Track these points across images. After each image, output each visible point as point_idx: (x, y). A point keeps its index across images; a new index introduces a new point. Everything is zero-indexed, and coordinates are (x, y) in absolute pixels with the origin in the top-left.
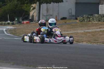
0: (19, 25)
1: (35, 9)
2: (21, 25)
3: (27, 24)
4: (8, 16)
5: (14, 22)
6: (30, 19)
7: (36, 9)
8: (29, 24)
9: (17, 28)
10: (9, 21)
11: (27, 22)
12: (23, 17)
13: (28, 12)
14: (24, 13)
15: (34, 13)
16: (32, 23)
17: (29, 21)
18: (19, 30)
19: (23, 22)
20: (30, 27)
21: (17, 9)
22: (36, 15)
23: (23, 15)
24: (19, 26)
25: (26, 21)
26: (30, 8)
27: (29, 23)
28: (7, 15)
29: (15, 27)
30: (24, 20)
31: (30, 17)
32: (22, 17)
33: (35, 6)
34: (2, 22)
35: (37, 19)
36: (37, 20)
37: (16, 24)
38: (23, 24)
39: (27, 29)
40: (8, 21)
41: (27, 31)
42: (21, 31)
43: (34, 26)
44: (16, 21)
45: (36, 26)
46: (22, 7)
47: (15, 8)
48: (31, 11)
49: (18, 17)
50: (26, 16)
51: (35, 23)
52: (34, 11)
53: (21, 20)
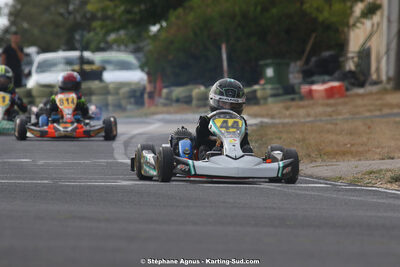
0: (287, 108)
1: (379, 13)
2: (293, 103)
3: (332, 101)
4: (224, 56)
5: (256, 87)
6: (350, 72)
7: (382, 16)
8: (341, 100)
9: (274, 125)
11: (332, 88)
12: (307, 61)
13: (337, 31)
14: (314, 35)
15: (374, 39)
16: (358, 96)
17: (346, 83)
18: (284, 136)
19: (311, 91)
20: (346, 120)
21: (274, 11)
22: (383, 49)
23: (308, 48)
24: (288, 113)
25: (324, 82)
26: (351, 8)
27: (342, 96)
28: (220, 49)
29: (262, 116)
30: (315, 78)
31: (347, 59)
32: (300, 59)
34: (189, 87)
35: (387, 72)
36: (389, 79)
37: (265, 99)
38: (306, 103)
39: (329, 126)
41: (332, 142)
42: (299, 142)
43: (370, 111)
44: (269, 81)
45: (380, 110)
46: (302, 4)
47: (265, 9)
48: (354, 25)
49: (282, 60)
50: (326, 54)
51: (377, 93)
52: (373, 25)
53: (296, 75)
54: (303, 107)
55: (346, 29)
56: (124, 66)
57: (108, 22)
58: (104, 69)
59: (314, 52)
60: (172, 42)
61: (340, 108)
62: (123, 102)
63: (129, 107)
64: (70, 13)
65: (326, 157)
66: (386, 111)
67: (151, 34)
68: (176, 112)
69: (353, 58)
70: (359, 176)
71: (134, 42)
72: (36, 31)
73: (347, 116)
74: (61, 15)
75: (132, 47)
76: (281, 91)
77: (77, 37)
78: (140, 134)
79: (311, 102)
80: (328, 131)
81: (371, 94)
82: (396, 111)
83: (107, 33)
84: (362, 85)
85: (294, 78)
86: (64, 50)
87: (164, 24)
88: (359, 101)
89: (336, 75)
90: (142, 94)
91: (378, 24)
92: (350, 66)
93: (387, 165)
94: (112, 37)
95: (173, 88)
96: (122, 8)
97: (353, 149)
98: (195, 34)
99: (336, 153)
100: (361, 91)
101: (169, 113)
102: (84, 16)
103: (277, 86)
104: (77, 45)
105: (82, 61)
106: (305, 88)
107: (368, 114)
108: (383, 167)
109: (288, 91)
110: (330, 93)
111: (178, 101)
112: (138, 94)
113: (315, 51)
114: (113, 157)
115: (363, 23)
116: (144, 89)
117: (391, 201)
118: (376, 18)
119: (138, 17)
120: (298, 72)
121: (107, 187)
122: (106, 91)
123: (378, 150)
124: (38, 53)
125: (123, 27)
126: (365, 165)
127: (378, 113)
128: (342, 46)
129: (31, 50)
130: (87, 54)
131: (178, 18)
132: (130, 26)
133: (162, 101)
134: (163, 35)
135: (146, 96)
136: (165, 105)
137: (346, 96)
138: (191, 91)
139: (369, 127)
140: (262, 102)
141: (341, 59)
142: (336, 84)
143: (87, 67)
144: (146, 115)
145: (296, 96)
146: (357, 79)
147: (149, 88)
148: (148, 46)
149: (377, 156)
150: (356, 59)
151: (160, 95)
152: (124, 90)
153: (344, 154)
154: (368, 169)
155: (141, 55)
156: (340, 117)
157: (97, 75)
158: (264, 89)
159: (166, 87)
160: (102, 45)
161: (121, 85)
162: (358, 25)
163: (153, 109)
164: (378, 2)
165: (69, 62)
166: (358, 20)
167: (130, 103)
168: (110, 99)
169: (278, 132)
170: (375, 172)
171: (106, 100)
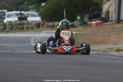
0: (84, 29)
2: (86, 27)
3: (98, 27)
4: (65, 13)
5: (74, 22)
6: (103, 18)
9: (80, 34)
12: (90, 14)
13: (99, 5)
14: (92, 7)
15: (111, 7)
16: (106, 25)
17: (102, 21)
18: (83, 37)
19: (91, 24)
20: (102, 32)
22: (113, 11)
23: (90, 10)
24: (84, 30)
25: (95, 21)
27: (101, 25)
28: (63, 11)
29: (76, 31)
30: (93, 20)
31: (102, 14)
32: (88, 14)
35: (115, 18)
36: (115, 20)
38: (90, 27)
39: (97, 34)
41: (97, 39)
42: (87, 39)
43: (110, 30)
44: (78, 20)
45: (113, 29)
48: (105, 3)
49: (82, 14)
50: (96, 12)
51: (112, 24)
52: (110, 3)
53: (87, 19)
54: (89, 28)
55: (102, 5)
56: (34, 16)
57: (29, 2)
58: (28, 17)
59: (92, 12)
60: (48, 9)
61: (100, 29)
62: (34, 27)
63: (35, 28)
65: (96, 44)
66: (114, 30)
67: (42, 6)
68: (50, 30)
69: (104, 13)
70: (106, 50)
71: (37, 8)
72: (7, 5)
75: (36, 10)
76: (82, 24)
77: (19, 7)
78: (39, 37)
80: (97, 36)
81: (110, 24)
82: (117, 30)
83: (29, 6)
84: (107, 22)
85: (86, 19)
86: (15, 11)
87: (46, 3)
88: (106, 27)
89: (99, 18)
90: (39, 25)
91: (112, 3)
92: (103, 16)
93: (114, 46)
94: (30, 7)
95: (49, 23)
98: (56, 6)
99: (99, 43)
100: (107, 24)
101: (48, 30)
103: (81, 22)
104: (19, 9)
105: (21, 14)
106: (89, 23)
107: (109, 31)
109: (84, 23)
110: (97, 24)
111: (50, 26)
112: (38, 24)
114: (30, 44)
115: (107, 3)
117: (116, 57)
118: (111, 1)
119: (38, 1)
121: (29, 53)
122: (28, 23)
123: (112, 42)
124: (7, 12)
125: (34, 4)
126: (108, 46)
127: (112, 30)
128: (101, 10)
129: (5, 11)
130: (22, 12)
131: (50, 1)
132: (36, 3)
133: (45, 26)
134: (46, 6)
135: (41, 25)
136: (47, 28)
137: (103, 25)
138: (54, 23)
139: (109, 35)
140: (76, 27)
141: (101, 14)
142: (99, 21)
143: (22, 16)
144: (41, 31)
145: (87, 25)
146: (105, 20)
147: (41, 23)
148: (41, 10)
149: (111, 44)
150: (105, 14)
151: (45, 25)
152: (34, 23)
153: (101, 43)
154: (109, 48)
155: (39, 12)
156: (100, 32)
157: (25, 18)
158: (77, 23)
159: (47, 22)
161: (33, 22)
162: (106, 3)
163: (43, 29)
165: (17, 14)
166: (106, 2)
167: (36, 27)
168: (30, 26)
169: (81, 36)
170: (111, 49)
171: (28, 26)
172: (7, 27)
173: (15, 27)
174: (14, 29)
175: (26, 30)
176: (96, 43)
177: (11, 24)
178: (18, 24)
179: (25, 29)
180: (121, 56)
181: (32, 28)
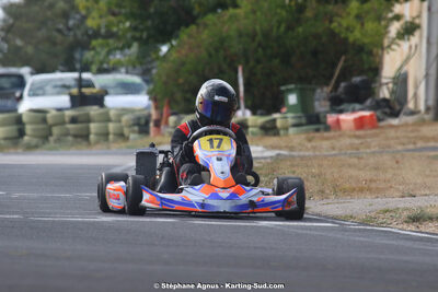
0: (310, 140)
1: (417, 33)
2: (317, 134)
3: (361, 133)
5: (276, 116)
6: (385, 100)
7: (421, 37)
9: (293, 158)
10: (247, 107)
11: (361, 118)
12: (336, 88)
13: (370, 53)
14: (343, 58)
15: (412, 61)
16: (392, 126)
17: (379, 113)
18: (299, 170)
19: (338, 121)
21: (300, 29)
23: (337, 73)
24: (309, 145)
25: (354, 111)
26: (387, 27)
27: (374, 127)
29: (280, 148)
30: (342, 107)
31: (381, 85)
32: (328, 85)
33: (419, 16)
35: (426, 101)
36: (428, 109)
37: (286, 129)
38: (332, 134)
40: (239, 108)
41: (351, 177)
42: (314, 177)
43: (404, 144)
44: (292, 109)
45: (415, 143)
46: (331, 22)
47: (290, 28)
48: (389, 47)
49: (306, 85)
50: (357, 79)
51: (414, 124)
52: (410, 47)
53: (323, 103)
54: (327, 139)
55: (380, 52)
56: (128, 89)
57: (111, 41)
58: (106, 93)
60: (183, 64)
61: (369, 140)
62: (126, 131)
63: (132, 136)
64: (69, 29)
65: (340, 194)
66: (420, 144)
69: (387, 84)
70: (373, 215)
71: (141, 64)
72: (30, 50)
73: (377, 149)
74: (59, 31)
75: (139, 69)
76: (304, 121)
77: (77, 56)
79: (337, 133)
80: (350, 166)
81: (406, 125)
82: (432, 144)
84: (395, 114)
85: (321, 106)
86: (63, 71)
87: (174, 42)
88: (392, 133)
89: (368, 102)
90: (147, 123)
91: (416, 46)
92: (385, 93)
94: (119, 56)
95: (182, 116)
96: (128, 24)
97: (373, 185)
98: (210, 55)
99: (354, 189)
100: (395, 122)
102: (86, 33)
103: (299, 114)
104: (78, 66)
105: (81, 83)
106: (331, 118)
107: (400, 148)
108: (401, 205)
109: (313, 120)
110: (360, 123)
112: (143, 121)
113: (344, 76)
115: (399, 45)
116: (149, 116)
117: (401, 243)
118: (414, 40)
119: (145, 35)
120: (324, 99)
122: (106, 118)
123: (401, 188)
124: (32, 74)
126: (380, 203)
127: (411, 147)
128: (376, 71)
129: (25, 71)
130: (86, 76)
131: (190, 36)
133: (169, 130)
134: (174, 55)
135: (152, 124)
137: (382, 127)
139: (397, 162)
140: (282, 132)
141: (373, 85)
142: (367, 113)
143: (86, 91)
145: (321, 126)
146: (390, 108)
149: (397, 194)
150: (391, 85)
151: (167, 123)
152: (125, 119)
153: (361, 190)
154: (384, 208)
156: (368, 151)
157: (98, 100)
158: (285, 118)
159: (173, 114)
160: (105, 66)
161: (124, 111)
162: (394, 47)
163: (159, 139)
164: (417, 21)
165: (66, 87)
166: (393, 42)
167: (134, 132)
168: (111, 127)
169: (292, 166)
170: (391, 211)
171: (107, 127)
172: (29, 129)
173: (56, 131)
174: (51, 139)
175: (97, 142)
176: (341, 191)
177: (44, 120)
178: (67, 119)
179: (92, 137)
180: (421, 239)
181: (121, 136)
